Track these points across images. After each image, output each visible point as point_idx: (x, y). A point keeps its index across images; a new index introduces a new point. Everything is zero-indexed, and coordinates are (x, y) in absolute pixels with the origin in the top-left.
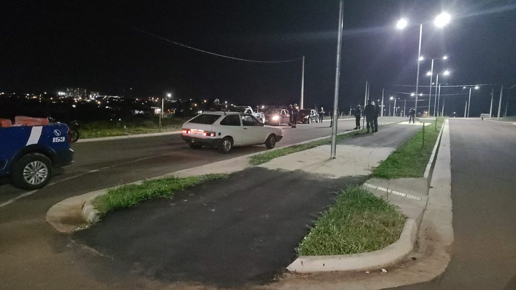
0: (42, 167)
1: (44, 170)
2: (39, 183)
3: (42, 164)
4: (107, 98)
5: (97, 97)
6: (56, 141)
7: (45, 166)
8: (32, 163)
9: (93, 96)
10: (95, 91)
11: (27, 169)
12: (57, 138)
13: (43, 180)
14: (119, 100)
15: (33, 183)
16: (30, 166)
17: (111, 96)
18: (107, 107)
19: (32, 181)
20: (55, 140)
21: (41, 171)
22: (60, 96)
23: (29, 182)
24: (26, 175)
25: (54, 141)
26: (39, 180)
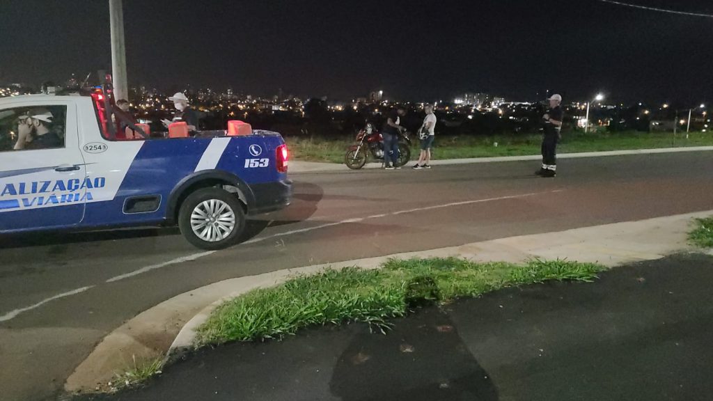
0: (225, 211)
1: (229, 217)
2: (218, 239)
3: (225, 205)
4: (514, 105)
5: (500, 104)
6: (252, 166)
7: (229, 208)
8: (205, 203)
9: (495, 103)
10: (500, 96)
11: (197, 214)
12: (252, 160)
13: (226, 234)
14: (529, 107)
15: (208, 238)
16: (202, 208)
17: (519, 103)
18: (511, 118)
19: (206, 235)
20: (249, 163)
21: (224, 217)
22: (456, 105)
23: (201, 236)
24: (196, 224)
25: (246, 166)
26: (219, 233)
